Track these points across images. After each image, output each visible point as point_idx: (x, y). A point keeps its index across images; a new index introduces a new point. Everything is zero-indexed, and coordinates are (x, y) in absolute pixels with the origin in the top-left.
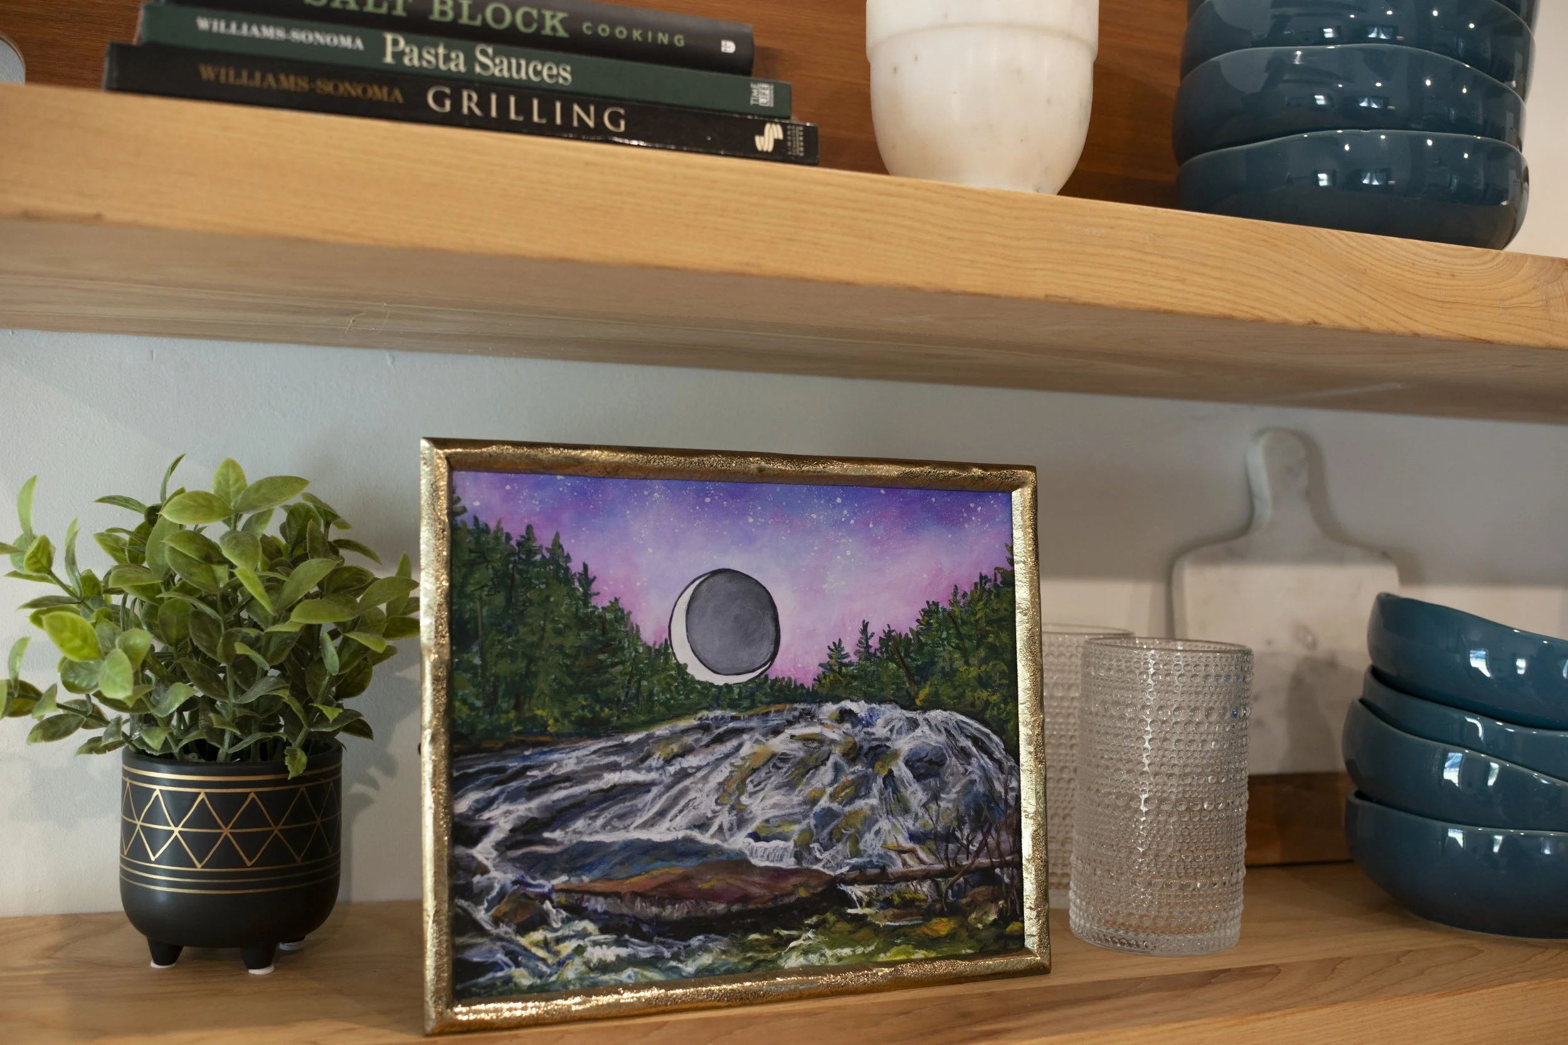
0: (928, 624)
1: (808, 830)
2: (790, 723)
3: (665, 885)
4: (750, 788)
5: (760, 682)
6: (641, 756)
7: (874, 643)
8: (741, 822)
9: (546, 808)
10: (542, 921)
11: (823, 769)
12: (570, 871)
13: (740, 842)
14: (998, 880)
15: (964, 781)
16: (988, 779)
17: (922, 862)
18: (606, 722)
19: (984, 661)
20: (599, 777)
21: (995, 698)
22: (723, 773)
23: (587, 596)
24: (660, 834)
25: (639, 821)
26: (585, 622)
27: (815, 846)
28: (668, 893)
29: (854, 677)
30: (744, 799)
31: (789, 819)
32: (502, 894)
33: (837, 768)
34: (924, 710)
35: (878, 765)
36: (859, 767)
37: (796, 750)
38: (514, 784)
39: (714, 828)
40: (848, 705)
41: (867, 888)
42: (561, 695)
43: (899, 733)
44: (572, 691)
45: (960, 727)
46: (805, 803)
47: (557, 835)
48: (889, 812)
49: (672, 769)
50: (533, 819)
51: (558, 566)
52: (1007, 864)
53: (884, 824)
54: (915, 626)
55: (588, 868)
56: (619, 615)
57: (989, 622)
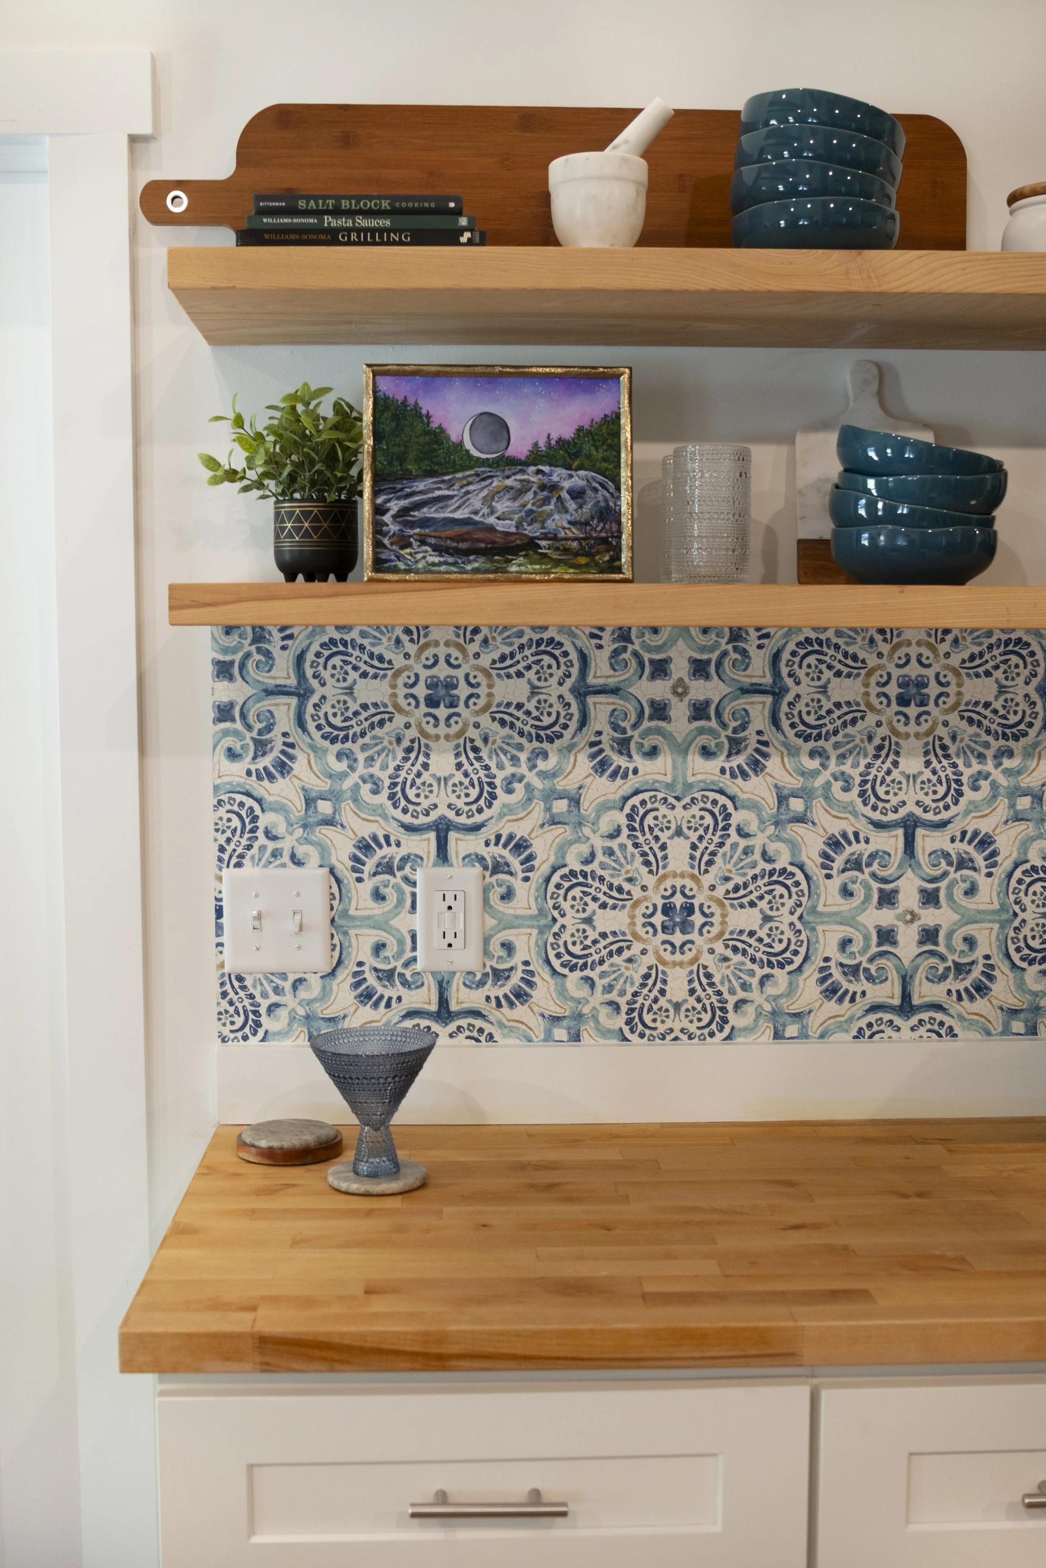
0: (579, 435)
1: (522, 517)
2: (514, 474)
3: (459, 535)
4: (496, 499)
5: (502, 457)
6: (450, 485)
7: (553, 442)
8: (492, 512)
9: (411, 503)
10: (409, 545)
11: (529, 493)
12: (421, 527)
13: (492, 520)
14: (611, 543)
15: (595, 501)
16: (606, 501)
17: (573, 533)
18: (436, 471)
19: (606, 451)
20: (433, 492)
21: (610, 467)
22: (485, 492)
23: (428, 423)
24: (458, 515)
25: (449, 510)
26: (428, 433)
27: (525, 524)
28: (461, 538)
29: (544, 456)
30: (494, 504)
31: (514, 513)
32: (394, 534)
33: (535, 493)
34: (576, 470)
35: (554, 492)
36: (545, 493)
37: (517, 485)
38: (399, 494)
39: (481, 514)
40: (540, 467)
41: (548, 542)
42: (418, 460)
43: (564, 479)
44: (422, 459)
45: (594, 479)
46: (521, 506)
47: (416, 513)
48: (559, 512)
49: (463, 490)
50: (407, 507)
51: (417, 412)
52: (615, 537)
53: (556, 517)
54: (572, 436)
55: (429, 527)
56: (442, 430)
57: (609, 434)
